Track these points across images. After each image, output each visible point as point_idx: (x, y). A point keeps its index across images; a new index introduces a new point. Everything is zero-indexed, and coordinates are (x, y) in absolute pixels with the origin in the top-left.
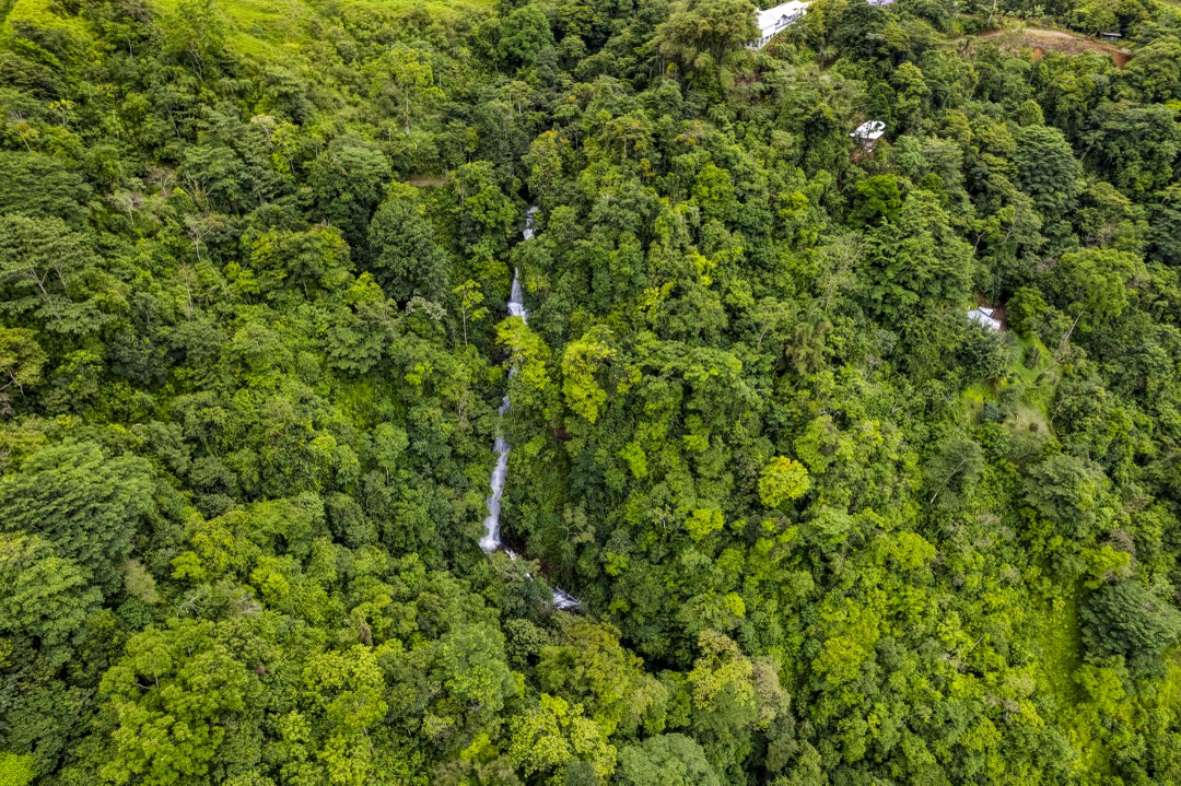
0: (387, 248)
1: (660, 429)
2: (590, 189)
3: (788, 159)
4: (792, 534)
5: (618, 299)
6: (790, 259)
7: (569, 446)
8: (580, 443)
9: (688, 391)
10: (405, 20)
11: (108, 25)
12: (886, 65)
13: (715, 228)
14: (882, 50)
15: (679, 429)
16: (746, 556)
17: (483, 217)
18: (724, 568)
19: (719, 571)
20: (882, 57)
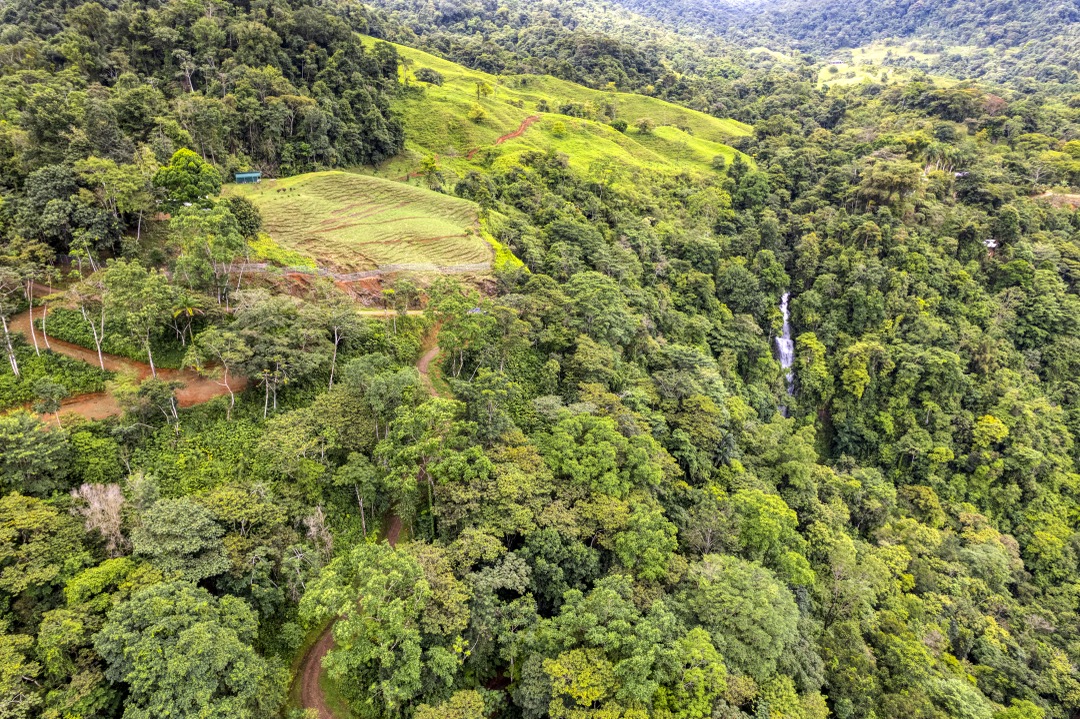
0: (736, 290)
1: (905, 400)
2: (846, 264)
3: (950, 254)
4: (1000, 464)
5: (869, 324)
6: (964, 308)
7: (836, 417)
8: (844, 415)
9: (925, 375)
10: (677, 178)
11: (550, 170)
12: (990, 206)
13: (922, 286)
14: (988, 197)
15: (916, 402)
16: (968, 480)
17: (774, 280)
18: (956, 486)
19: (952, 487)
20: (987, 202)
